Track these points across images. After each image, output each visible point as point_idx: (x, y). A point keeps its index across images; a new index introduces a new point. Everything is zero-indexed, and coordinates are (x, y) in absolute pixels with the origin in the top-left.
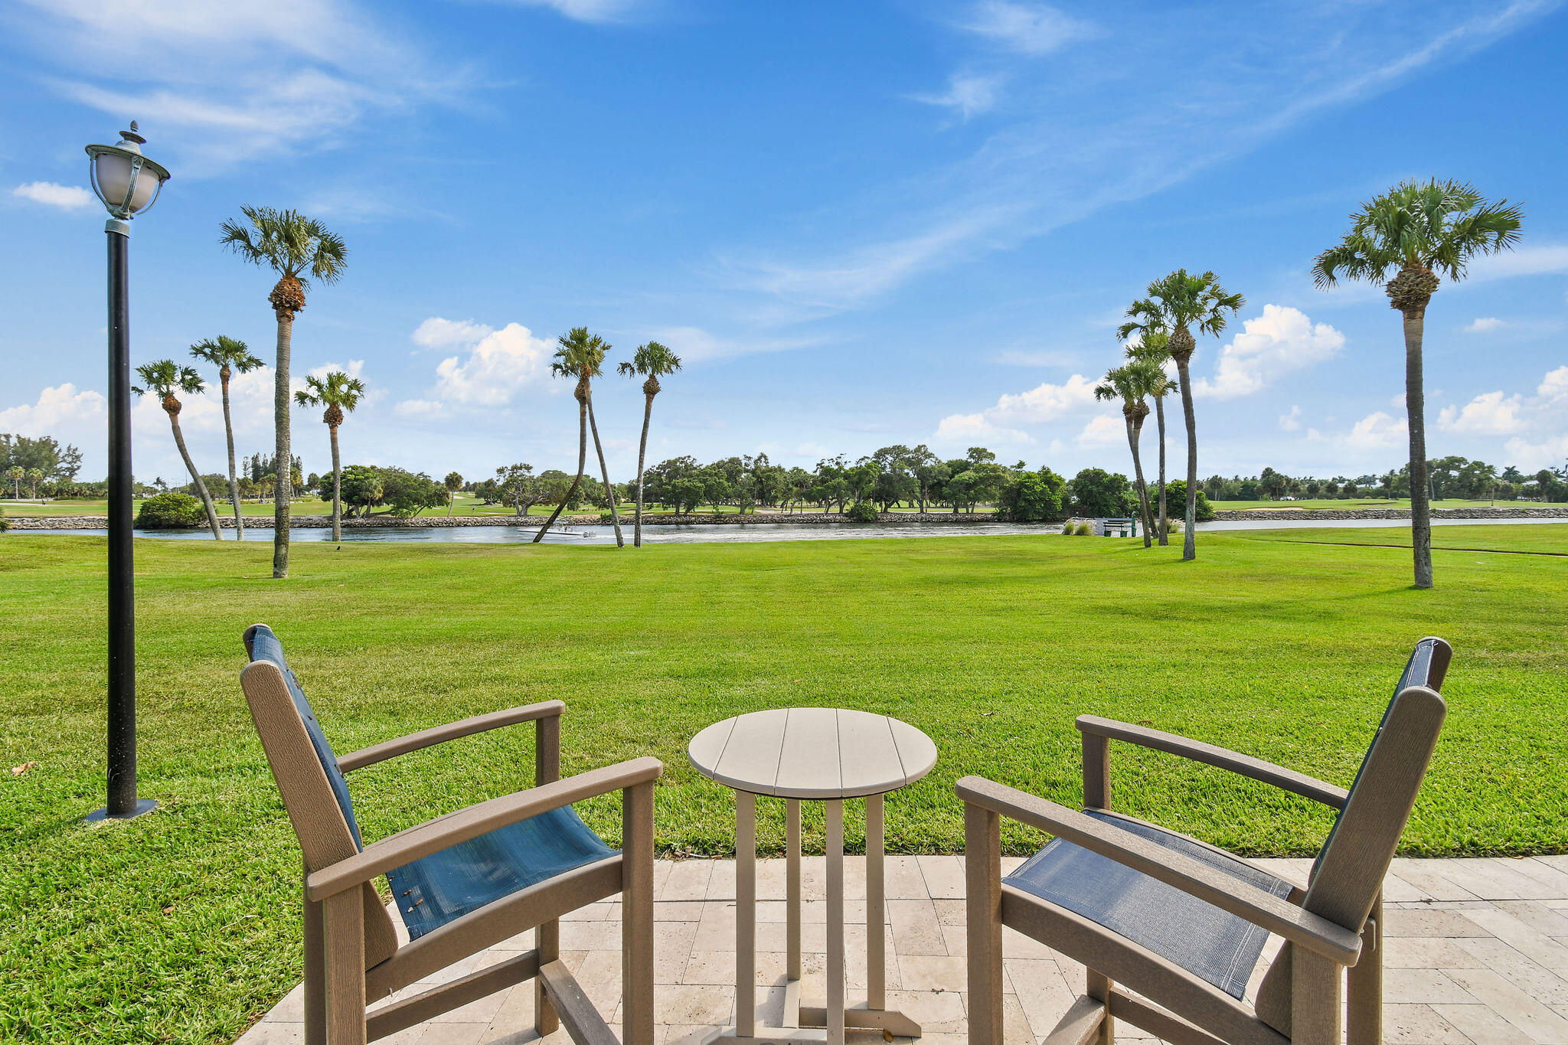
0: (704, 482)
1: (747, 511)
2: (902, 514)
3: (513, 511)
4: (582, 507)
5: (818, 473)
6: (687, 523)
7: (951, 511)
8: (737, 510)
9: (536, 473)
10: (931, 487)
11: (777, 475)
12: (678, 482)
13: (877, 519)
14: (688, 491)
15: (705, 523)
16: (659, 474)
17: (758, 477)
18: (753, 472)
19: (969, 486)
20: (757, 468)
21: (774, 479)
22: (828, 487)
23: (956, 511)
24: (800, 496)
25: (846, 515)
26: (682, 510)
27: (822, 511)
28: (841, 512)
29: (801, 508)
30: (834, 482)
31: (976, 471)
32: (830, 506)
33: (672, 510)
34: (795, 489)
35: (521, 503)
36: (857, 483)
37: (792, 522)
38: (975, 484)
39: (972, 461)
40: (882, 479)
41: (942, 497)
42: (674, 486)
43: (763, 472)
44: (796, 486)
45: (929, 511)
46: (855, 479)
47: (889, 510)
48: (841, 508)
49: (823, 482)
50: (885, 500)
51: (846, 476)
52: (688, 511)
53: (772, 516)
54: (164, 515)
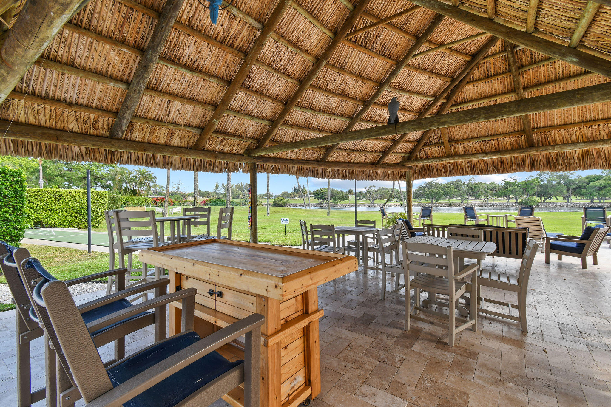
0: (444, 190)
1: (464, 202)
2: (554, 203)
3: (369, 202)
4: (394, 200)
5: (503, 185)
6: (436, 207)
7: (589, 201)
8: (460, 201)
9: (377, 189)
10: (575, 189)
11: (480, 186)
12: (432, 190)
13: (538, 205)
14: (436, 194)
15: (444, 206)
16: (424, 187)
17: (470, 187)
18: (468, 185)
19: (600, 189)
20: (470, 183)
21: (478, 188)
22: (508, 191)
23: (592, 202)
24: (493, 195)
25: (519, 204)
26: (434, 201)
27: (505, 202)
28: (516, 202)
29: (493, 200)
30: (512, 188)
31: (605, 180)
32: (509, 199)
33: (429, 201)
34: (490, 192)
35: (372, 199)
36: (526, 188)
37: (488, 206)
38: (605, 187)
39: (604, 175)
40: (541, 186)
41: (581, 195)
42: (430, 192)
43: (473, 185)
44: (491, 190)
45: (572, 202)
46: (524, 187)
47: (546, 201)
48: (517, 200)
49: (505, 188)
50: (544, 197)
51: (519, 185)
52: (437, 201)
53: (477, 204)
54: (278, 203)
